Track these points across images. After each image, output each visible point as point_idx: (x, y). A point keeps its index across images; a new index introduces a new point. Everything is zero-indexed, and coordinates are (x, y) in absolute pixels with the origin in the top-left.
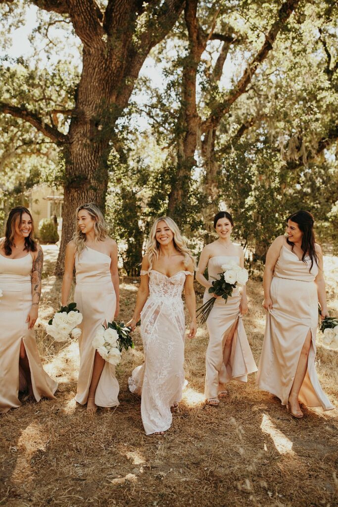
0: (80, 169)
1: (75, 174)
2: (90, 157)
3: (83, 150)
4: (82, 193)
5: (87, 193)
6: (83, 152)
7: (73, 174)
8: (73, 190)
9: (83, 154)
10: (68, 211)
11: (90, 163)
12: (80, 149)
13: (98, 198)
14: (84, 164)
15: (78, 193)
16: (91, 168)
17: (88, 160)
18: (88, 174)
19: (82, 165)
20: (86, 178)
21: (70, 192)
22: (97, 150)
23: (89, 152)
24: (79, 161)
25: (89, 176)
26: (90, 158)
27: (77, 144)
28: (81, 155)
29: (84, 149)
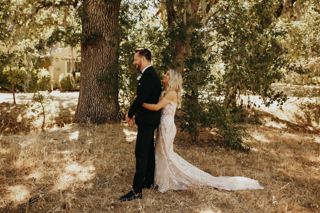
0: (96, 28)
1: (91, 33)
2: (104, 16)
3: (97, 10)
4: (98, 49)
5: (103, 49)
6: (98, 13)
7: (89, 33)
8: (89, 47)
9: (98, 14)
10: (86, 66)
11: (104, 23)
12: (95, 10)
13: (112, 54)
14: (99, 23)
15: (94, 50)
16: (105, 27)
17: (102, 19)
18: (103, 33)
19: (97, 24)
20: (102, 37)
21: (87, 49)
22: (110, 11)
23: (103, 12)
24: (94, 21)
25: (104, 34)
26: (104, 18)
27: (92, 5)
28: (96, 15)
29: (99, 10)
